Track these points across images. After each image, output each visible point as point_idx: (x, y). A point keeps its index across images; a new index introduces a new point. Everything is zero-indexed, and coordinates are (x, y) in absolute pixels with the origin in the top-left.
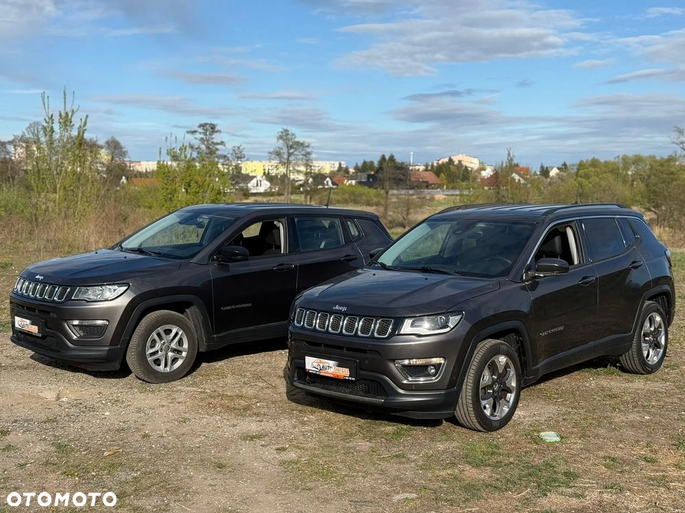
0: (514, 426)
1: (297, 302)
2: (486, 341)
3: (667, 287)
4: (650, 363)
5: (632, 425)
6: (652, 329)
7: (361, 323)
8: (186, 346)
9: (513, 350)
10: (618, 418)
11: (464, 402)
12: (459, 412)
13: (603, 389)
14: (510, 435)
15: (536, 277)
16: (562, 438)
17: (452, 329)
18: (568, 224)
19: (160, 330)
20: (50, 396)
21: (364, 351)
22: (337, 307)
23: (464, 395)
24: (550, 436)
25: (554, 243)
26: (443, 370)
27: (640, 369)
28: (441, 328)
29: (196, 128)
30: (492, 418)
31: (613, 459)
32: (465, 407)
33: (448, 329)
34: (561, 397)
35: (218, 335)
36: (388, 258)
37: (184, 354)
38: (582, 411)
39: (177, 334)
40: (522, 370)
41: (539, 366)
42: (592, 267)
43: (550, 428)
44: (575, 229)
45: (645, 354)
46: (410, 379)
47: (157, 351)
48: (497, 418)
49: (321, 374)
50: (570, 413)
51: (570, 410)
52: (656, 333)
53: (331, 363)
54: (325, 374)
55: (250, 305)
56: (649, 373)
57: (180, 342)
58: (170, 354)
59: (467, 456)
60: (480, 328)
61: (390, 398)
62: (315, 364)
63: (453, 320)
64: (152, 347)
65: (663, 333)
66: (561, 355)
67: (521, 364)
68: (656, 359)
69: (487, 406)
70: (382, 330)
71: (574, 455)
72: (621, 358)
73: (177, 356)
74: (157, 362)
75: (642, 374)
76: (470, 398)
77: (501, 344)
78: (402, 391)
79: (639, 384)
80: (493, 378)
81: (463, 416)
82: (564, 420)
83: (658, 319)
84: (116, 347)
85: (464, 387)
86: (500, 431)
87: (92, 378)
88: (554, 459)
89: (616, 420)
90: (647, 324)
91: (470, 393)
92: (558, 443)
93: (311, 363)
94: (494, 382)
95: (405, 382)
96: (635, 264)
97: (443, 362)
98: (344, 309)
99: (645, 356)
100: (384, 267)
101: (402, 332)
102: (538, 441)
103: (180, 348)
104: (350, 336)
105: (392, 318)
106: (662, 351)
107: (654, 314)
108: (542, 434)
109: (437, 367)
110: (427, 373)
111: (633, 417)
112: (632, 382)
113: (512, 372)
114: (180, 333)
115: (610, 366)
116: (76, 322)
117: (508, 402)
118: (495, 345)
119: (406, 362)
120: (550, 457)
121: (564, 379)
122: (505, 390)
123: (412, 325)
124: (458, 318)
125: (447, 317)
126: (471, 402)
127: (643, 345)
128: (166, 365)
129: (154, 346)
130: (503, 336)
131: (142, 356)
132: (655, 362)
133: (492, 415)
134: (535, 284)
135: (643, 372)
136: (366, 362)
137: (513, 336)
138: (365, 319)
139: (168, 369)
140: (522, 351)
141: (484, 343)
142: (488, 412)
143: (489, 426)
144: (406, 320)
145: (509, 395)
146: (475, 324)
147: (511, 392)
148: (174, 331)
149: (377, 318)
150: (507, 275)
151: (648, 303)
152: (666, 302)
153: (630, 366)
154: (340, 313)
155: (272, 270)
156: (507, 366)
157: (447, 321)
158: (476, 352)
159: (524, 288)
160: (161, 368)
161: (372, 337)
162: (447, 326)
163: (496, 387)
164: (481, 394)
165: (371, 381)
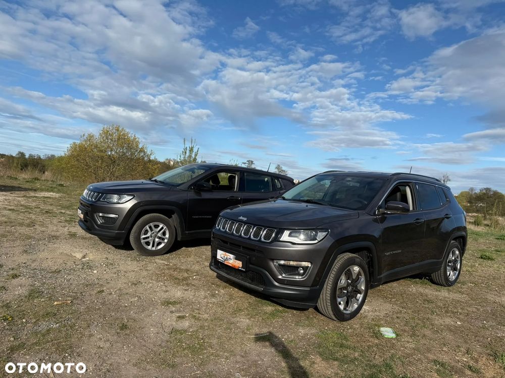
0: (360, 319)
1: (221, 214)
2: (345, 254)
3: (464, 233)
4: (450, 280)
5: (449, 329)
6: (453, 258)
7: (265, 232)
8: (167, 236)
9: (364, 263)
10: (438, 321)
11: (324, 298)
12: (320, 305)
13: (422, 295)
14: (357, 326)
15: (385, 213)
16: (397, 335)
17: (319, 242)
18: (407, 184)
19: (152, 224)
20: (79, 256)
21: (254, 250)
22: (241, 218)
23: (325, 292)
24: (388, 332)
25: (396, 196)
26: (309, 272)
27: (444, 283)
28: (311, 240)
29: (246, 162)
30: (345, 312)
31: (442, 365)
32: (325, 301)
33: (316, 241)
34: (394, 298)
35: (189, 232)
36: (288, 195)
37: (166, 241)
38: (410, 311)
39: (162, 228)
40: (370, 278)
41: (382, 276)
42: (422, 213)
43: (388, 324)
44: (412, 187)
45: (448, 273)
46: (284, 275)
47: (149, 237)
48: (348, 312)
49: (225, 263)
50: (401, 312)
51: (401, 309)
52: (455, 261)
53: (232, 256)
54: (227, 264)
55: (210, 217)
56: (449, 286)
57: (164, 234)
58: (157, 240)
59: (320, 346)
60: (341, 244)
61: (268, 288)
62: (222, 256)
63: (321, 235)
64: (145, 234)
65: (459, 261)
66: (397, 269)
67: (369, 273)
68: (454, 278)
69: (342, 302)
70: (267, 236)
71: (409, 355)
72: (432, 274)
73: (161, 241)
74: (148, 243)
75: (445, 286)
76: (329, 295)
77: (357, 257)
78: (276, 284)
79: (444, 293)
80: (348, 282)
81: (323, 308)
82: (398, 317)
83: (457, 252)
84: (121, 232)
85: (325, 286)
86: (350, 321)
87: (113, 248)
88: (392, 357)
89: (436, 322)
90: (451, 255)
91: (329, 292)
92: (394, 339)
93: (220, 254)
94: (348, 285)
95: (280, 277)
96: (447, 216)
97: (310, 265)
98: (245, 219)
99: (448, 275)
100: (284, 199)
101: (281, 240)
102: (378, 335)
103: (163, 237)
104: (255, 241)
105: (275, 228)
106: (457, 273)
107: (455, 249)
108: (382, 329)
109: (305, 268)
110: (297, 272)
111: (448, 321)
112: (440, 291)
113: (363, 279)
114: (165, 228)
115: (424, 278)
116: (101, 215)
117: (358, 300)
118: (352, 257)
119: (282, 262)
120: (388, 355)
121: (395, 284)
122: (356, 291)
123: (290, 235)
124: (325, 234)
125: (317, 233)
126: (329, 298)
127: (448, 268)
128: (153, 246)
129: (146, 234)
130: (358, 252)
131: (138, 239)
132: (453, 280)
133: (345, 309)
134: (383, 219)
135: (446, 285)
136: (254, 259)
137: (365, 252)
138: (257, 228)
139: (154, 249)
140: (371, 264)
141: (344, 255)
142: (342, 307)
143: (341, 317)
144: (286, 231)
145: (359, 295)
146: (337, 240)
147: (360, 293)
148: (161, 226)
149: (266, 227)
150: (365, 209)
151: (452, 241)
152: (462, 242)
153: (438, 280)
154: (242, 221)
155: (226, 199)
156: (359, 274)
157: (316, 235)
158: (336, 261)
159: (375, 221)
160: (150, 247)
161: (260, 241)
162: (316, 239)
163: (350, 289)
164: (338, 293)
165: (257, 273)
